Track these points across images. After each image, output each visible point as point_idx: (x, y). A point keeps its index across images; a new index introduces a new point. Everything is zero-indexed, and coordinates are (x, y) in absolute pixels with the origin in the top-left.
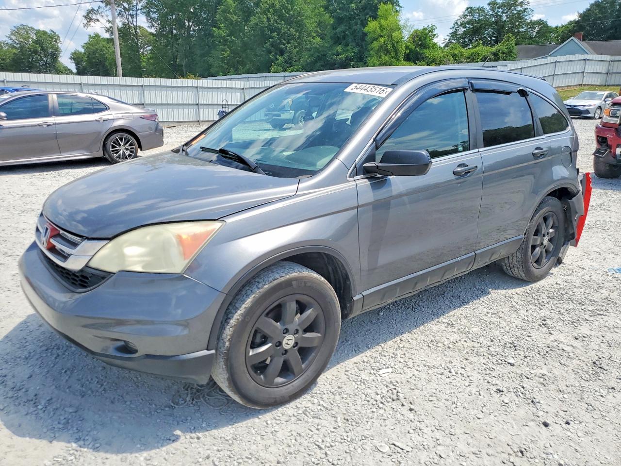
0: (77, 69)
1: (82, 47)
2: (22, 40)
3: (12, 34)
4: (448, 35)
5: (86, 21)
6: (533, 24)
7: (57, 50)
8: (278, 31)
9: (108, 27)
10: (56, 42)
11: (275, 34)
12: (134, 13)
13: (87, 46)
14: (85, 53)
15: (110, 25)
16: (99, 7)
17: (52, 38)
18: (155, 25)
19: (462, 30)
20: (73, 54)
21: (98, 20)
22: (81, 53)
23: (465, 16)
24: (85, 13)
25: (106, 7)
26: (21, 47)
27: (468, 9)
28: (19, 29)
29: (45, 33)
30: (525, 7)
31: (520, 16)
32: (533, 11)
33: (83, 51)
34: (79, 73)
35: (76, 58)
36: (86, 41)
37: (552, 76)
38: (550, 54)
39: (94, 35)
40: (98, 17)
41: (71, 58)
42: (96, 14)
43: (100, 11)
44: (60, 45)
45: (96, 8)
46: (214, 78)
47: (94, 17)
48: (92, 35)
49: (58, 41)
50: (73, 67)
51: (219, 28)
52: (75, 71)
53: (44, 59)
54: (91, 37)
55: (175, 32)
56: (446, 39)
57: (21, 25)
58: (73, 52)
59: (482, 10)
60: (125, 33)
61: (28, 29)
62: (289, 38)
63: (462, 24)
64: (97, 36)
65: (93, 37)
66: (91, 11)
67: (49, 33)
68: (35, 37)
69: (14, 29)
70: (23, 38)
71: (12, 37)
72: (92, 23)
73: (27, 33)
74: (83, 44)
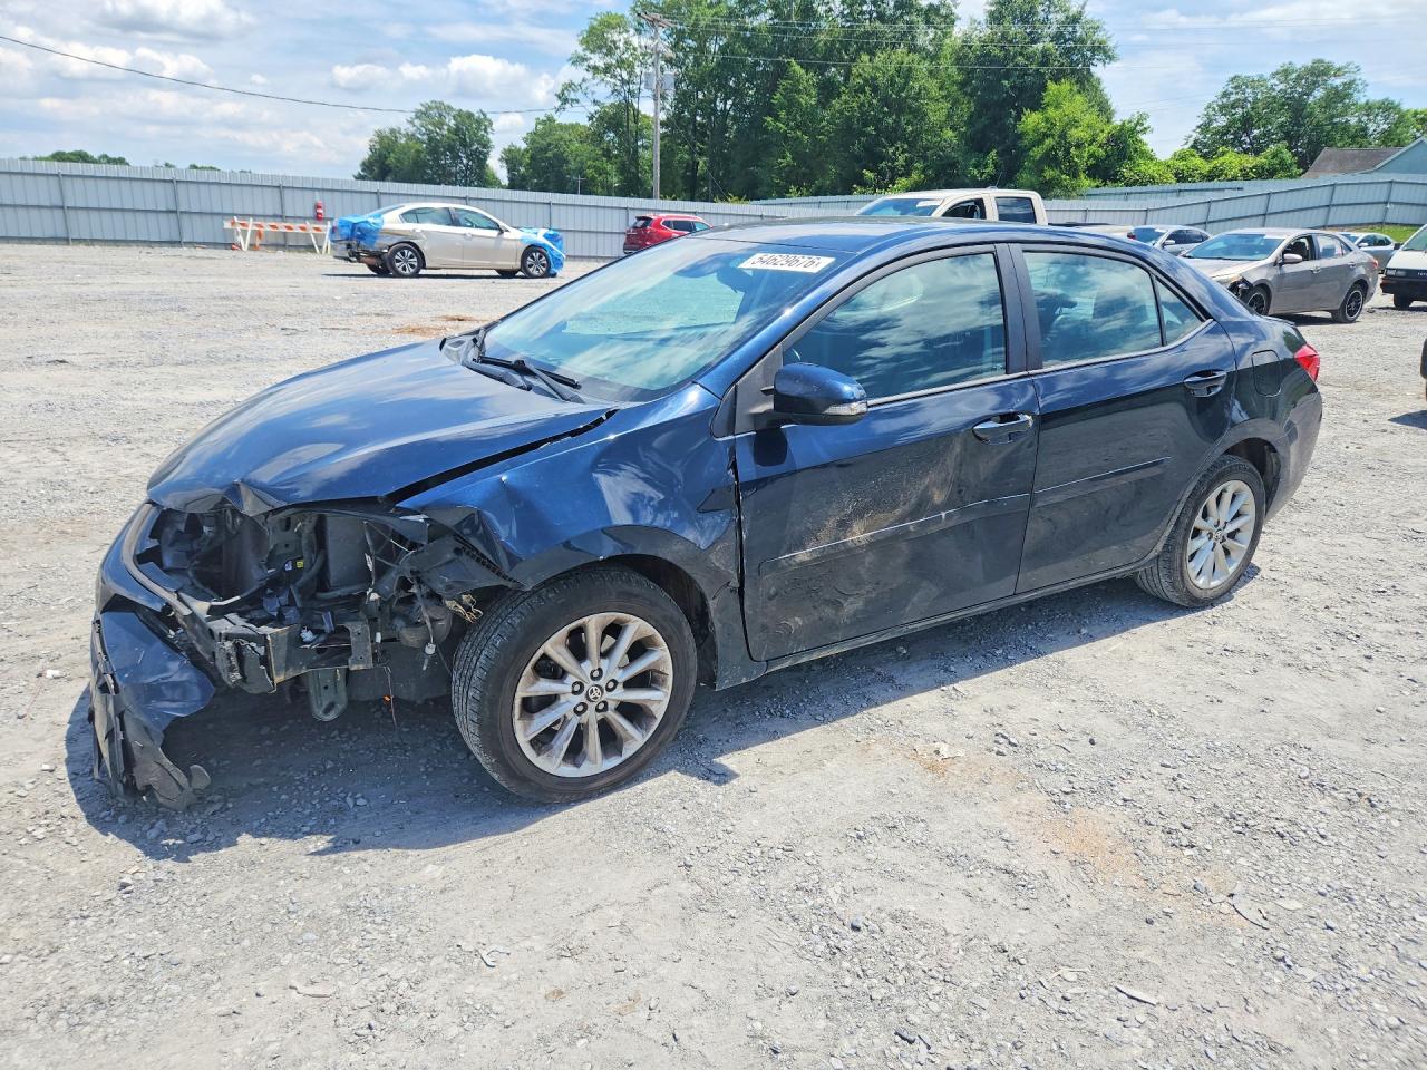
0: (511, 179)
1: (525, 140)
2: (431, 127)
3: (417, 117)
4: (1194, 131)
5: (559, 103)
6: (1369, 108)
7: (486, 145)
8: (877, 122)
9: (593, 112)
10: (485, 130)
11: (871, 129)
12: (636, 87)
13: (533, 138)
14: (527, 151)
15: (597, 108)
16: (584, 80)
17: (479, 122)
18: (668, 107)
19: (1222, 121)
20: (505, 151)
21: (577, 101)
22: (519, 150)
23: (1226, 95)
24: (559, 92)
25: (594, 78)
26: (431, 139)
27: (1232, 80)
28: (430, 108)
29: (470, 115)
30: (1353, 77)
31: (1339, 96)
32: (1367, 85)
33: (523, 146)
34: (512, 186)
35: (511, 159)
36: (531, 127)
37: (1326, 209)
38: (1378, 166)
39: (545, 119)
40: (579, 95)
41: (501, 159)
42: (574, 90)
43: (584, 86)
44: (490, 136)
45: (577, 82)
46: (762, 201)
47: (572, 95)
48: (543, 118)
49: (489, 130)
50: (502, 174)
51: (777, 118)
52: (506, 182)
53: (465, 161)
54: (539, 122)
55: (698, 119)
56: (1190, 137)
57: (433, 102)
58: (507, 148)
59: (1262, 80)
60: (618, 120)
61: (442, 109)
62: (894, 135)
63: (1222, 107)
64: (550, 119)
65: (542, 123)
66: (569, 86)
67: (477, 115)
68: (452, 123)
69: (423, 109)
70: (434, 125)
71: (417, 122)
72: (568, 106)
73: (441, 115)
74: (525, 135)
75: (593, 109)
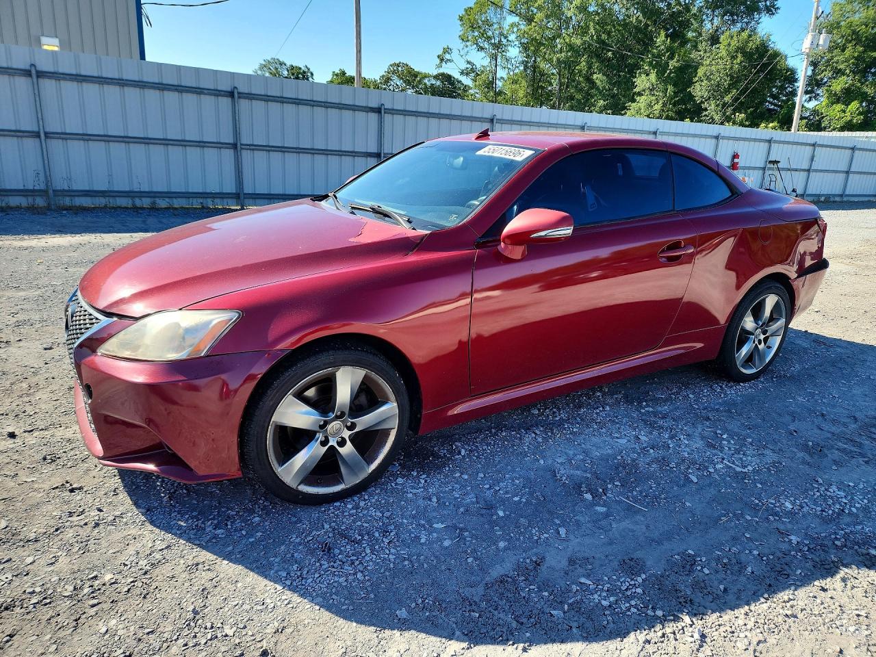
3: (260, 68)
5: (439, 62)
15: (469, 66)
21: (453, 61)
24: (440, 52)
28: (270, 62)
29: (300, 68)
39: (339, 72)
40: (454, 57)
57: (272, 59)
61: (279, 64)
64: (344, 73)
65: (337, 75)
66: (447, 50)
68: (287, 73)
69: (264, 63)
75: (464, 66)
